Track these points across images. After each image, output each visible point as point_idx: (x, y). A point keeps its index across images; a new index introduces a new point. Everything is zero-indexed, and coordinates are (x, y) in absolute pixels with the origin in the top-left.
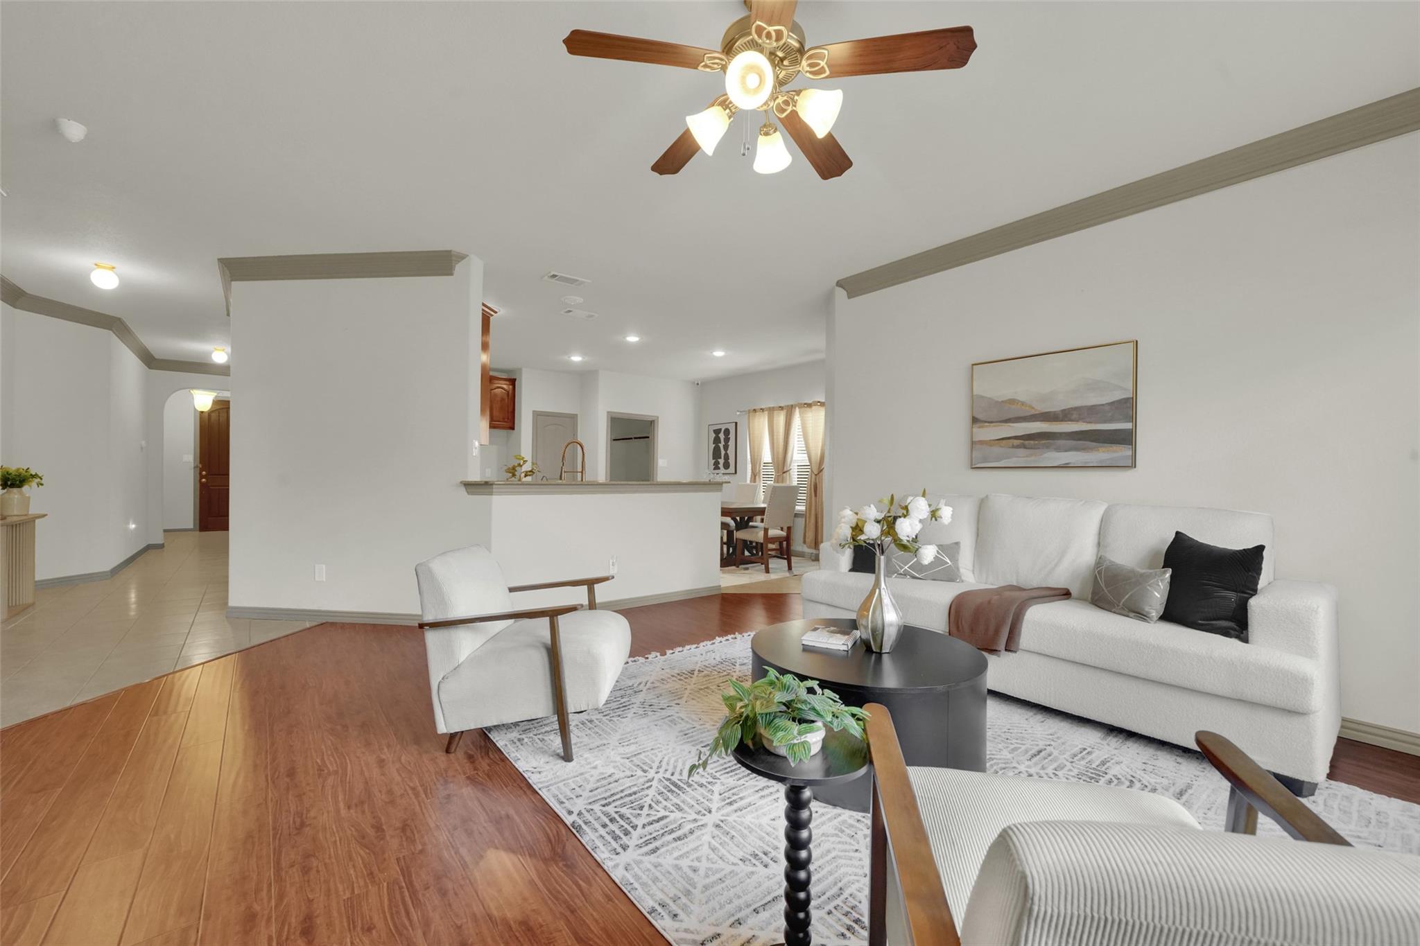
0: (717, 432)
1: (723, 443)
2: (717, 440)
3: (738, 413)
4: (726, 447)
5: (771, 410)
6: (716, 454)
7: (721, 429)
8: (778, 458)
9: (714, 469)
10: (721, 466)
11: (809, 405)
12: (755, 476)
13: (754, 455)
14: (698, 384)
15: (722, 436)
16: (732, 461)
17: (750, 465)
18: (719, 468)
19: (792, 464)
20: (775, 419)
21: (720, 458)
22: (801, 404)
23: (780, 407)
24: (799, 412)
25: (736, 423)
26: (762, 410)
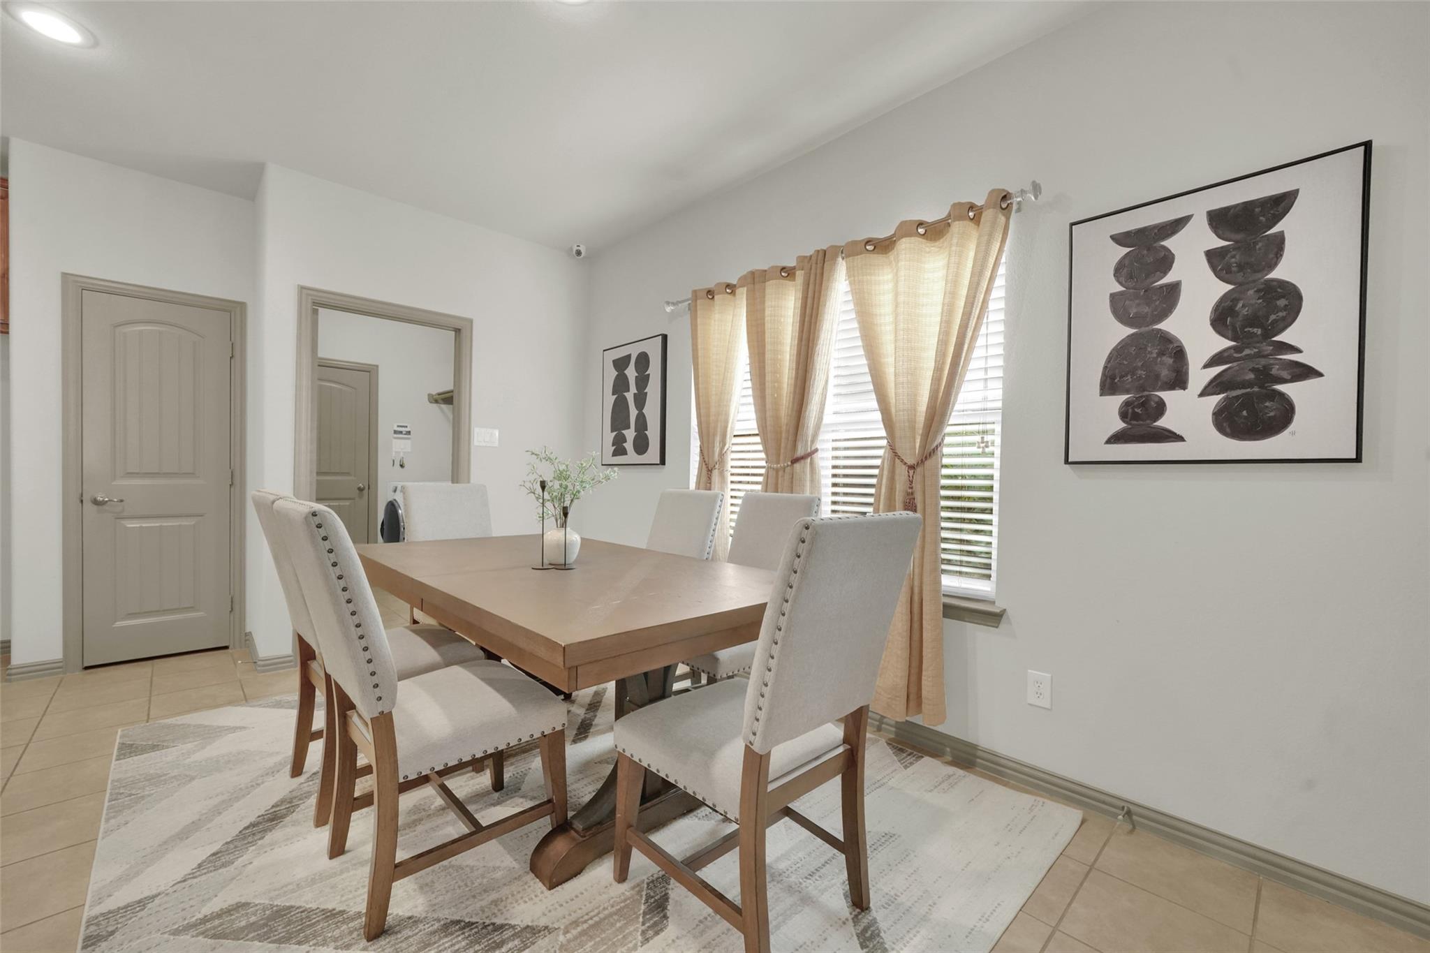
0: (621, 364)
1: (633, 389)
2: (620, 385)
3: (669, 309)
4: (641, 400)
5: (756, 281)
6: (619, 419)
7: (629, 357)
8: (777, 418)
9: (615, 454)
10: (629, 446)
11: (883, 246)
12: (710, 471)
13: (708, 415)
14: (579, 253)
15: (631, 372)
16: (653, 433)
17: (698, 443)
18: (624, 452)
19: (821, 437)
20: (768, 303)
21: (628, 427)
22: (854, 243)
23: (783, 269)
24: (848, 269)
25: (665, 338)
26: (731, 288)
